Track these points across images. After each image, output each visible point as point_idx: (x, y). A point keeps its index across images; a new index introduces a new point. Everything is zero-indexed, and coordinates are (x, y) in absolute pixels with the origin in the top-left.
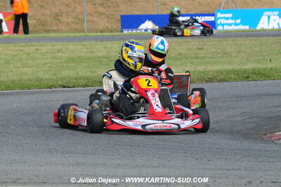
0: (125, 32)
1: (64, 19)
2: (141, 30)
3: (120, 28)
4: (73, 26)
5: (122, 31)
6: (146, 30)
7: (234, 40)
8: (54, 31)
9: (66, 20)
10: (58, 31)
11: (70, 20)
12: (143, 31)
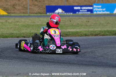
0: (48, 14)
1: (17, 7)
2: (56, 13)
3: (45, 12)
4: (22, 11)
5: (47, 14)
6: (58, 13)
7: (104, 18)
8: (13, 13)
9: (18, 8)
10: (14, 13)
11: (20, 8)
12: (57, 13)
